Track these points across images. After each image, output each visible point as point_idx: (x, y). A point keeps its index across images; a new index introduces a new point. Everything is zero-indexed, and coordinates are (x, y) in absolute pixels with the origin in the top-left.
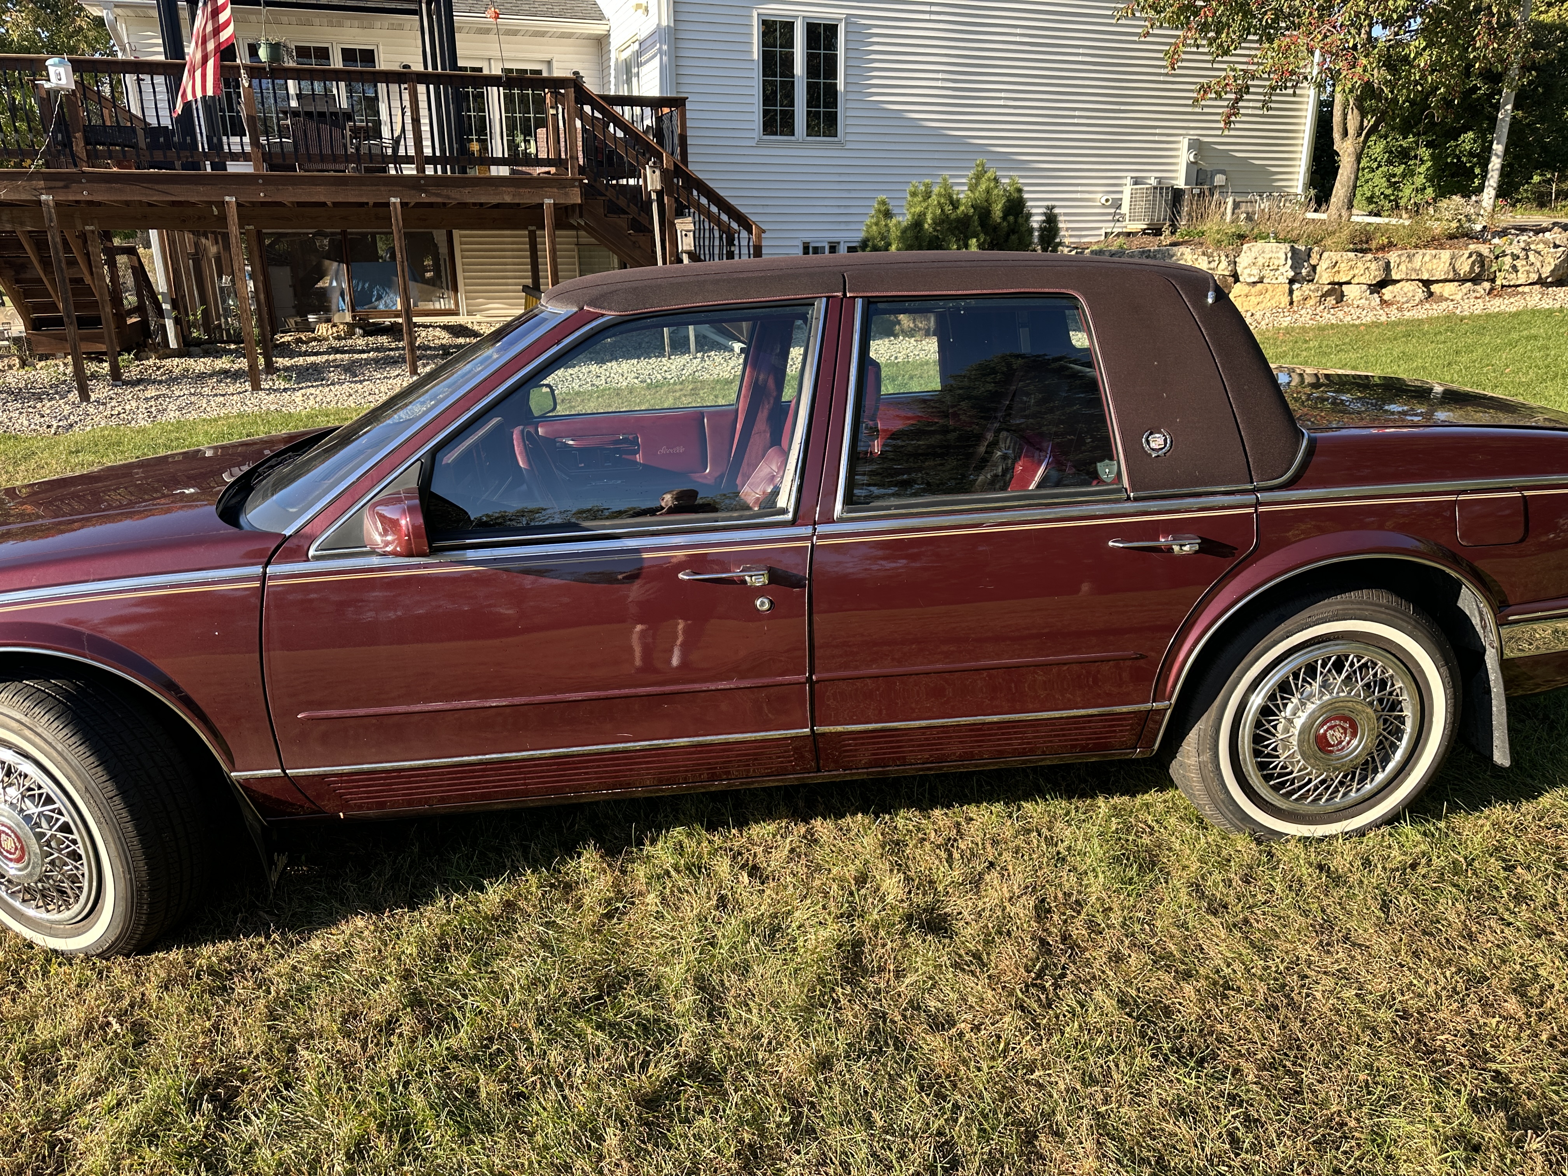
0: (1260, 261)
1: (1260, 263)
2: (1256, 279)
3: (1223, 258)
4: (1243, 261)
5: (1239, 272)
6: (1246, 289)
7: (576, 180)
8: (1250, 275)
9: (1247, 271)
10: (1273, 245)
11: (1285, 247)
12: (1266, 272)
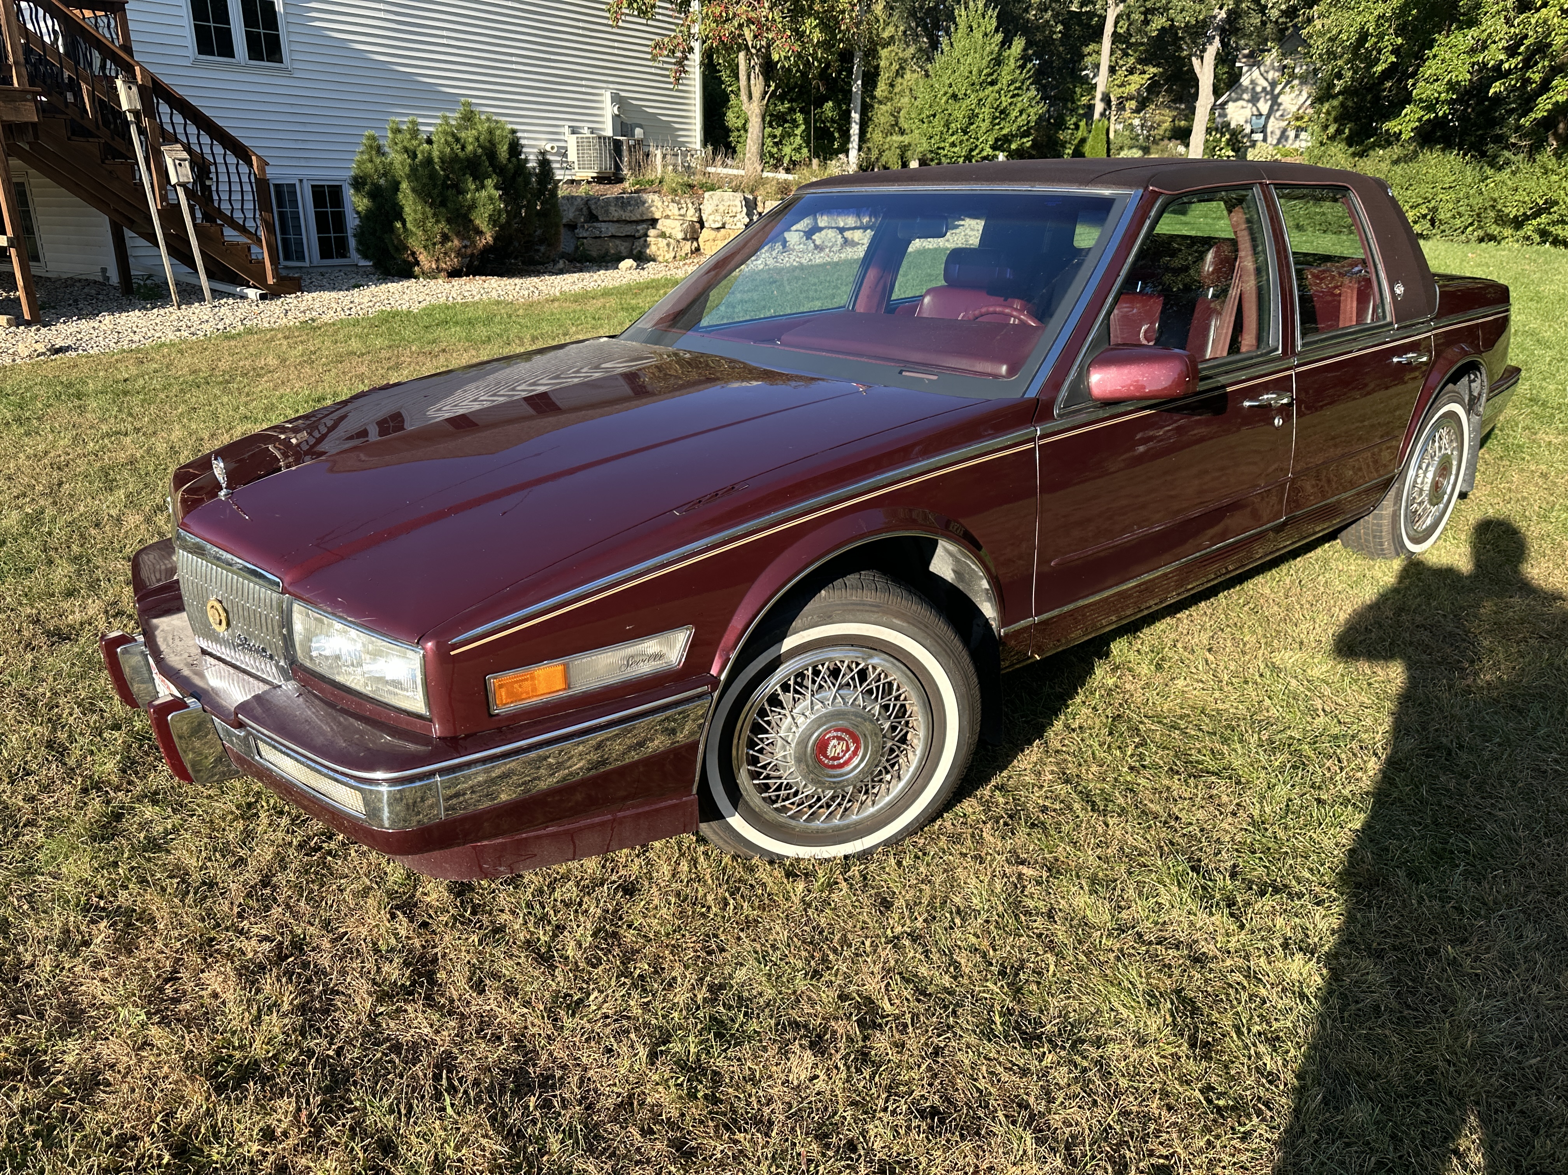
0: (721, 208)
1: (721, 211)
2: (720, 225)
3: (690, 205)
4: (708, 208)
5: (704, 219)
6: (714, 233)
7: (28, 92)
8: (715, 221)
9: (712, 218)
10: (729, 194)
11: (739, 196)
12: (727, 219)
